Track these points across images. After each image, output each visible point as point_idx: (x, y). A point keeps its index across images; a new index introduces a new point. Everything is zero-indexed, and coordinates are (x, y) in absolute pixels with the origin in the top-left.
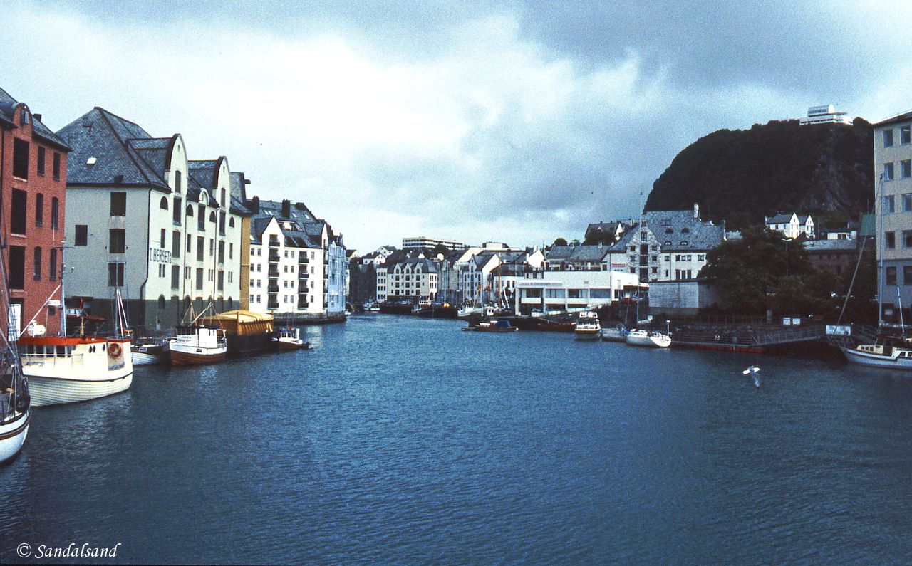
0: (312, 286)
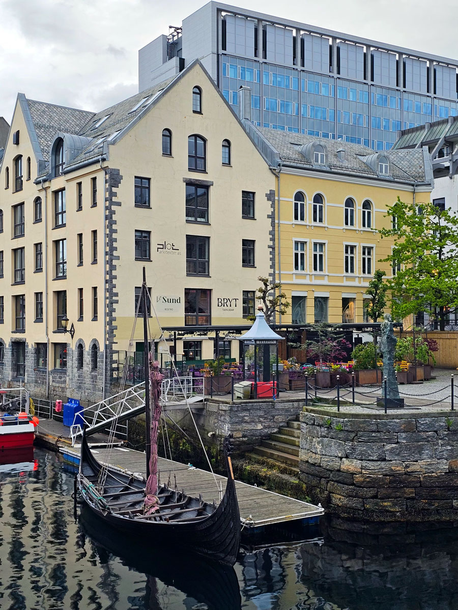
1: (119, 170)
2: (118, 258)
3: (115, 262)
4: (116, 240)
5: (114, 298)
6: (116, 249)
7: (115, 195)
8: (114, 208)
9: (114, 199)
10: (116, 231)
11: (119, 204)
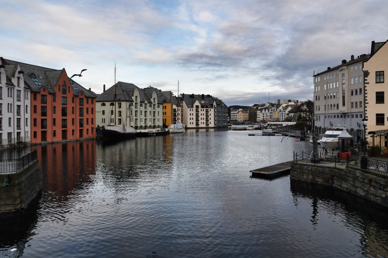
0: (210, 119)
1: (368, 71)
2: (368, 103)
3: (366, 105)
4: (367, 97)
5: (366, 118)
6: (367, 100)
7: (366, 80)
8: (365, 85)
9: (366, 82)
10: (367, 93)
11: (368, 83)
